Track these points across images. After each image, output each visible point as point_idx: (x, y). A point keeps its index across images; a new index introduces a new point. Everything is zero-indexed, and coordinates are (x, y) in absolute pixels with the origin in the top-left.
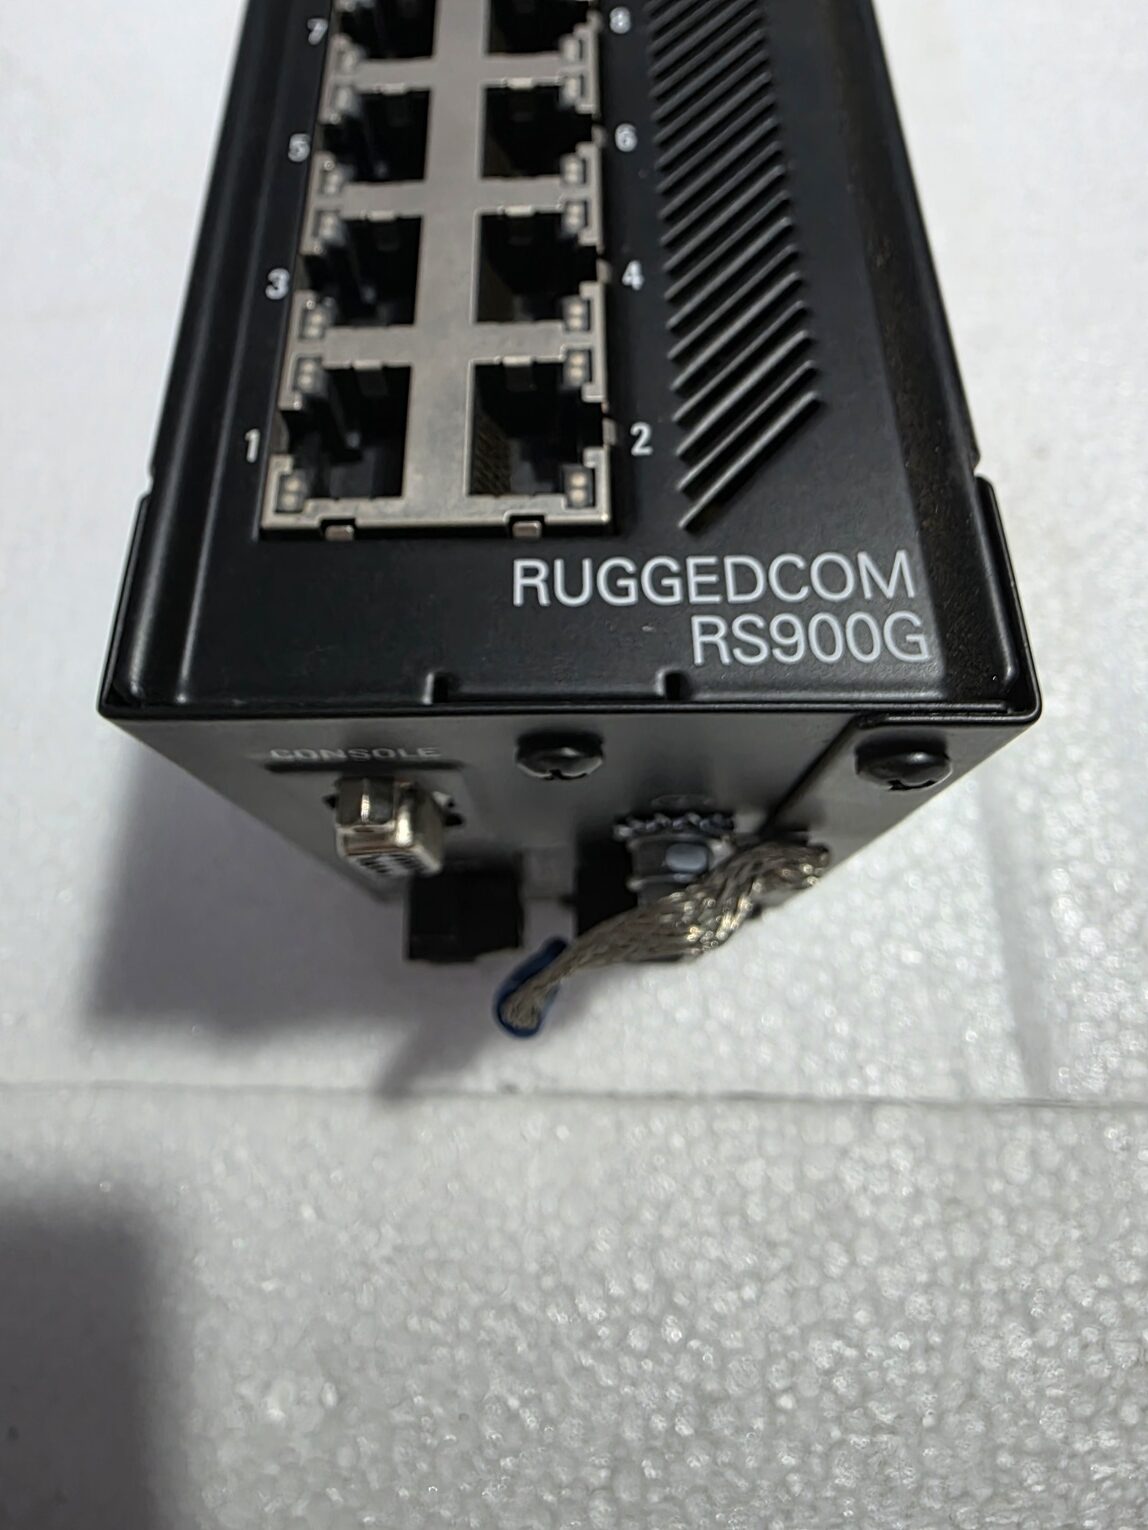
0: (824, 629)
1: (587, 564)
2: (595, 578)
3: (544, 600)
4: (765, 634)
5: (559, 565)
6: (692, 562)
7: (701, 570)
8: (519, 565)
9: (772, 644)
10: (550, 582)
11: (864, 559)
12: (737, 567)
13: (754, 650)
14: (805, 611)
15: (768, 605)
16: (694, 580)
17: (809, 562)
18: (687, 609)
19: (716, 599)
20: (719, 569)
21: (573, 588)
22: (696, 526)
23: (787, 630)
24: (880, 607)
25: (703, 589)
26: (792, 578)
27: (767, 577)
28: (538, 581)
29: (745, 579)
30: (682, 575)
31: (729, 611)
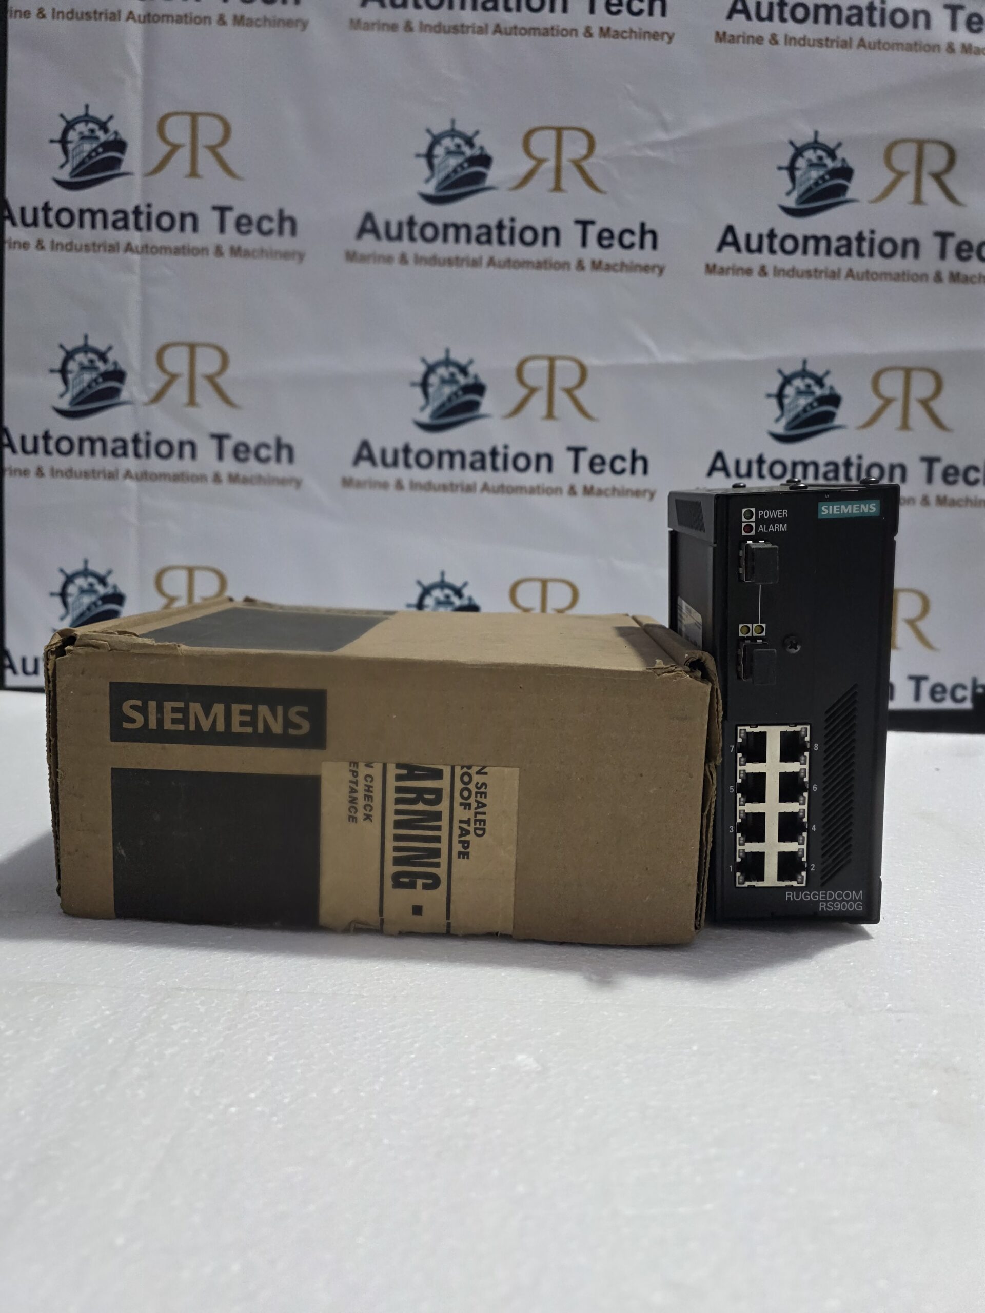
0: (844, 905)
1: (800, 893)
2: (802, 896)
3: (792, 899)
4: (833, 906)
5: (795, 893)
6: (821, 892)
7: (822, 894)
8: (787, 893)
9: (834, 907)
10: (793, 896)
11: (854, 892)
12: (829, 893)
13: (830, 908)
14: (841, 902)
15: (835, 900)
16: (821, 896)
17: (843, 893)
18: (819, 901)
19: (825, 899)
20: (826, 894)
21: (797, 897)
22: (823, 884)
23: (837, 905)
24: (855, 901)
25: (822, 897)
26: (839, 896)
27: (835, 895)
28: (791, 896)
29: (831, 896)
30: (819, 895)
31: (826, 901)
